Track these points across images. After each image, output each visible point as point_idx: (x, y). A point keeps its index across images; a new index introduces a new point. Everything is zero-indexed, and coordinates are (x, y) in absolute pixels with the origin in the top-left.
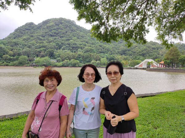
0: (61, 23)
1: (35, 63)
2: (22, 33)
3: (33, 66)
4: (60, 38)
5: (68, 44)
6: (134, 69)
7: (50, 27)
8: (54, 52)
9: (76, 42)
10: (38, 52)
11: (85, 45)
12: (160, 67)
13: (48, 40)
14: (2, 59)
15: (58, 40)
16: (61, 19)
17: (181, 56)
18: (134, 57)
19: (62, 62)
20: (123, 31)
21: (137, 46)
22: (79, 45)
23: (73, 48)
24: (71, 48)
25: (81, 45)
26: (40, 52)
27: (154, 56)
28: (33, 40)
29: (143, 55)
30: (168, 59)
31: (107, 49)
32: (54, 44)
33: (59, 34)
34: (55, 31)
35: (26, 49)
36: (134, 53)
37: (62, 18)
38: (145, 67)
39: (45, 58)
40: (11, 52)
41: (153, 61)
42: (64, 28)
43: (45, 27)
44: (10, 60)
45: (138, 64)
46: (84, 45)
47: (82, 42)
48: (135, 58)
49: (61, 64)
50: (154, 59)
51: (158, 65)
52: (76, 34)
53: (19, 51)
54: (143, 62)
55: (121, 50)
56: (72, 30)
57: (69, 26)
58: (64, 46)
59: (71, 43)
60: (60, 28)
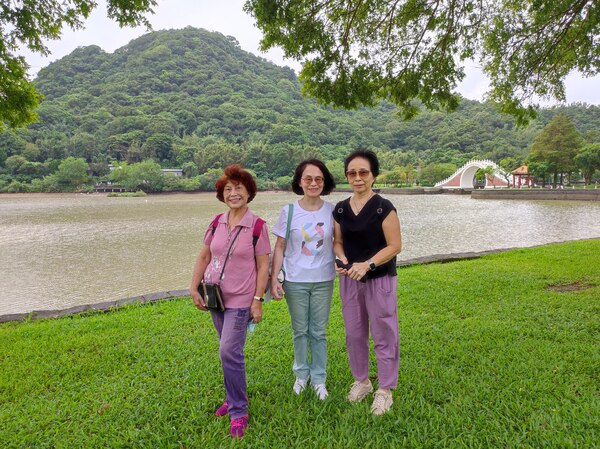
0: (192, 47)
1: (112, 181)
2: (64, 83)
3: (107, 191)
4: (189, 98)
5: (215, 117)
6: (431, 193)
7: (154, 60)
8: (174, 145)
9: (241, 108)
10: (121, 143)
11: (274, 119)
12: (517, 184)
13: (150, 104)
14: (5, 170)
15: (184, 102)
16: (191, 32)
17: (583, 149)
18: (434, 155)
19: (198, 177)
20: (391, 76)
21: (441, 119)
22: (253, 119)
23: (234, 128)
24: (228, 130)
25: (260, 117)
26: (126, 145)
27: (500, 150)
28: (101, 105)
29: (463, 147)
30: (540, 158)
31: (344, 130)
32: (171, 117)
33: (184, 84)
34: (171, 73)
35: (80, 136)
36: (432, 141)
37: (195, 29)
38: (469, 185)
39: (143, 164)
40: (31, 147)
41: (495, 166)
42: (202, 63)
43: (139, 60)
44: (31, 171)
45: (445, 176)
46: (269, 118)
47: (262, 108)
48: (438, 158)
49: (196, 181)
50: (497, 159)
51: (511, 177)
52: (241, 82)
53: (58, 141)
54: (460, 170)
55: (389, 133)
56: (227, 70)
57: (216, 54)
58: (205, 123)
59: (228, 114)
60: (186, 64)
